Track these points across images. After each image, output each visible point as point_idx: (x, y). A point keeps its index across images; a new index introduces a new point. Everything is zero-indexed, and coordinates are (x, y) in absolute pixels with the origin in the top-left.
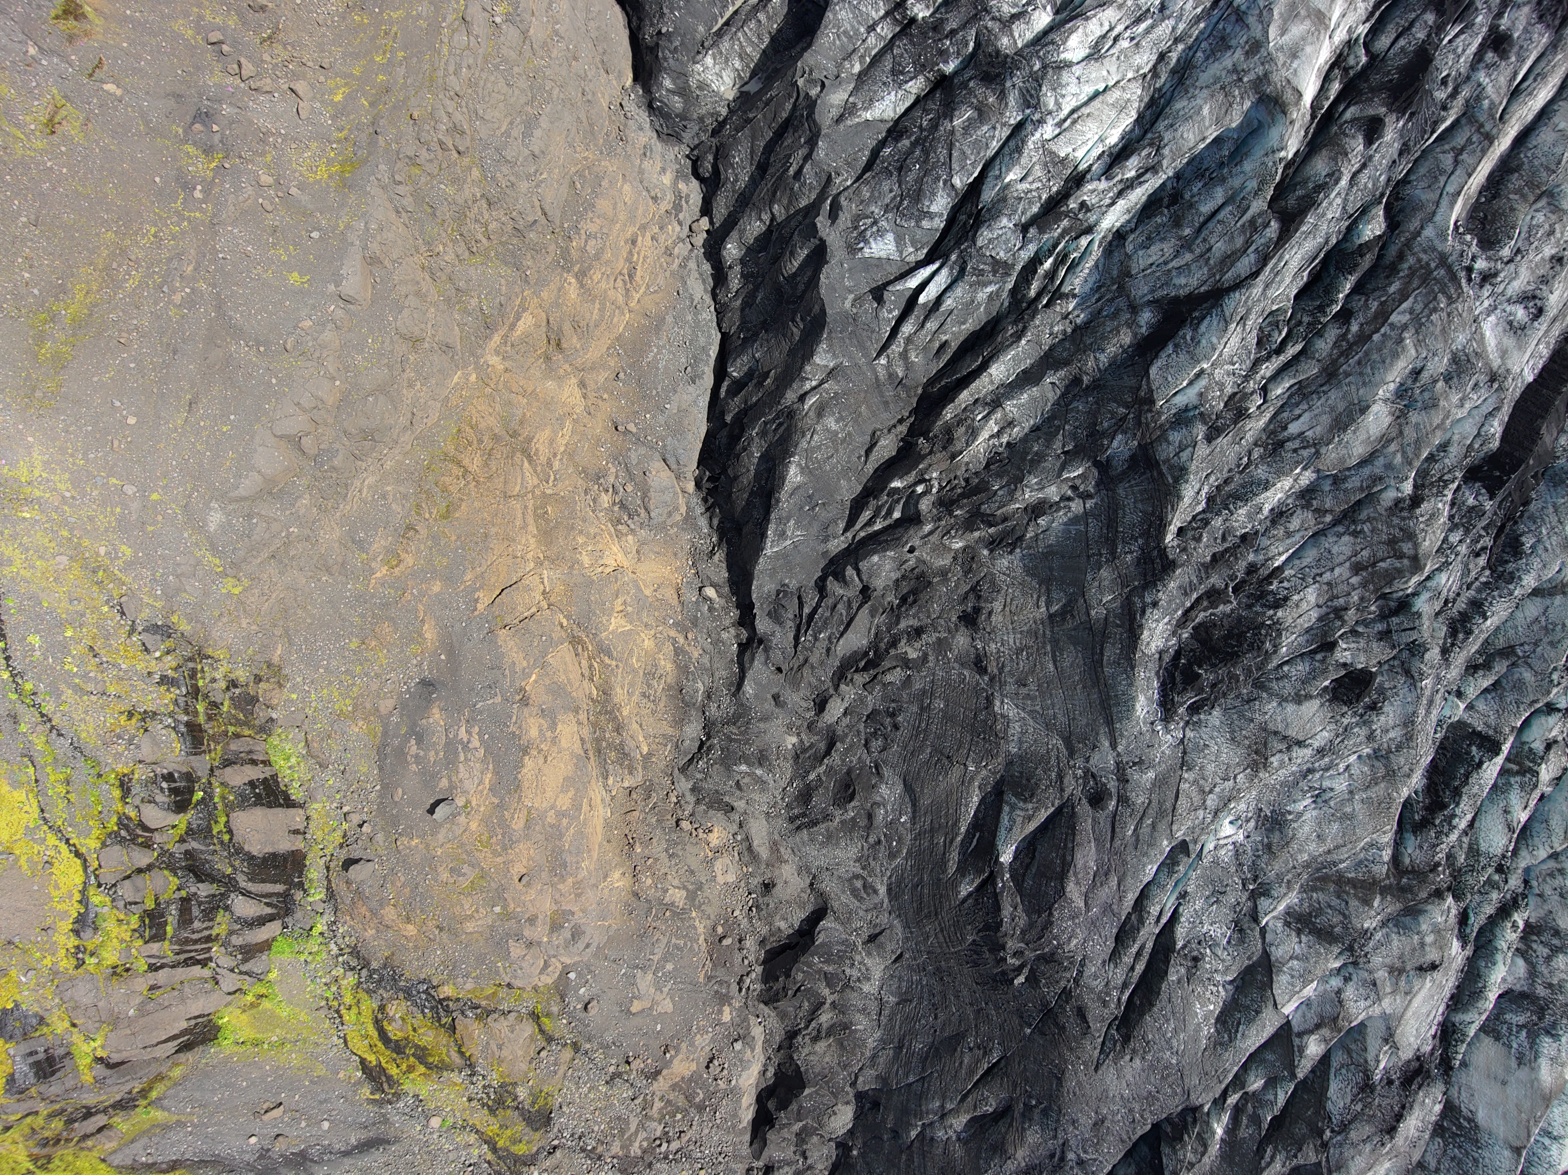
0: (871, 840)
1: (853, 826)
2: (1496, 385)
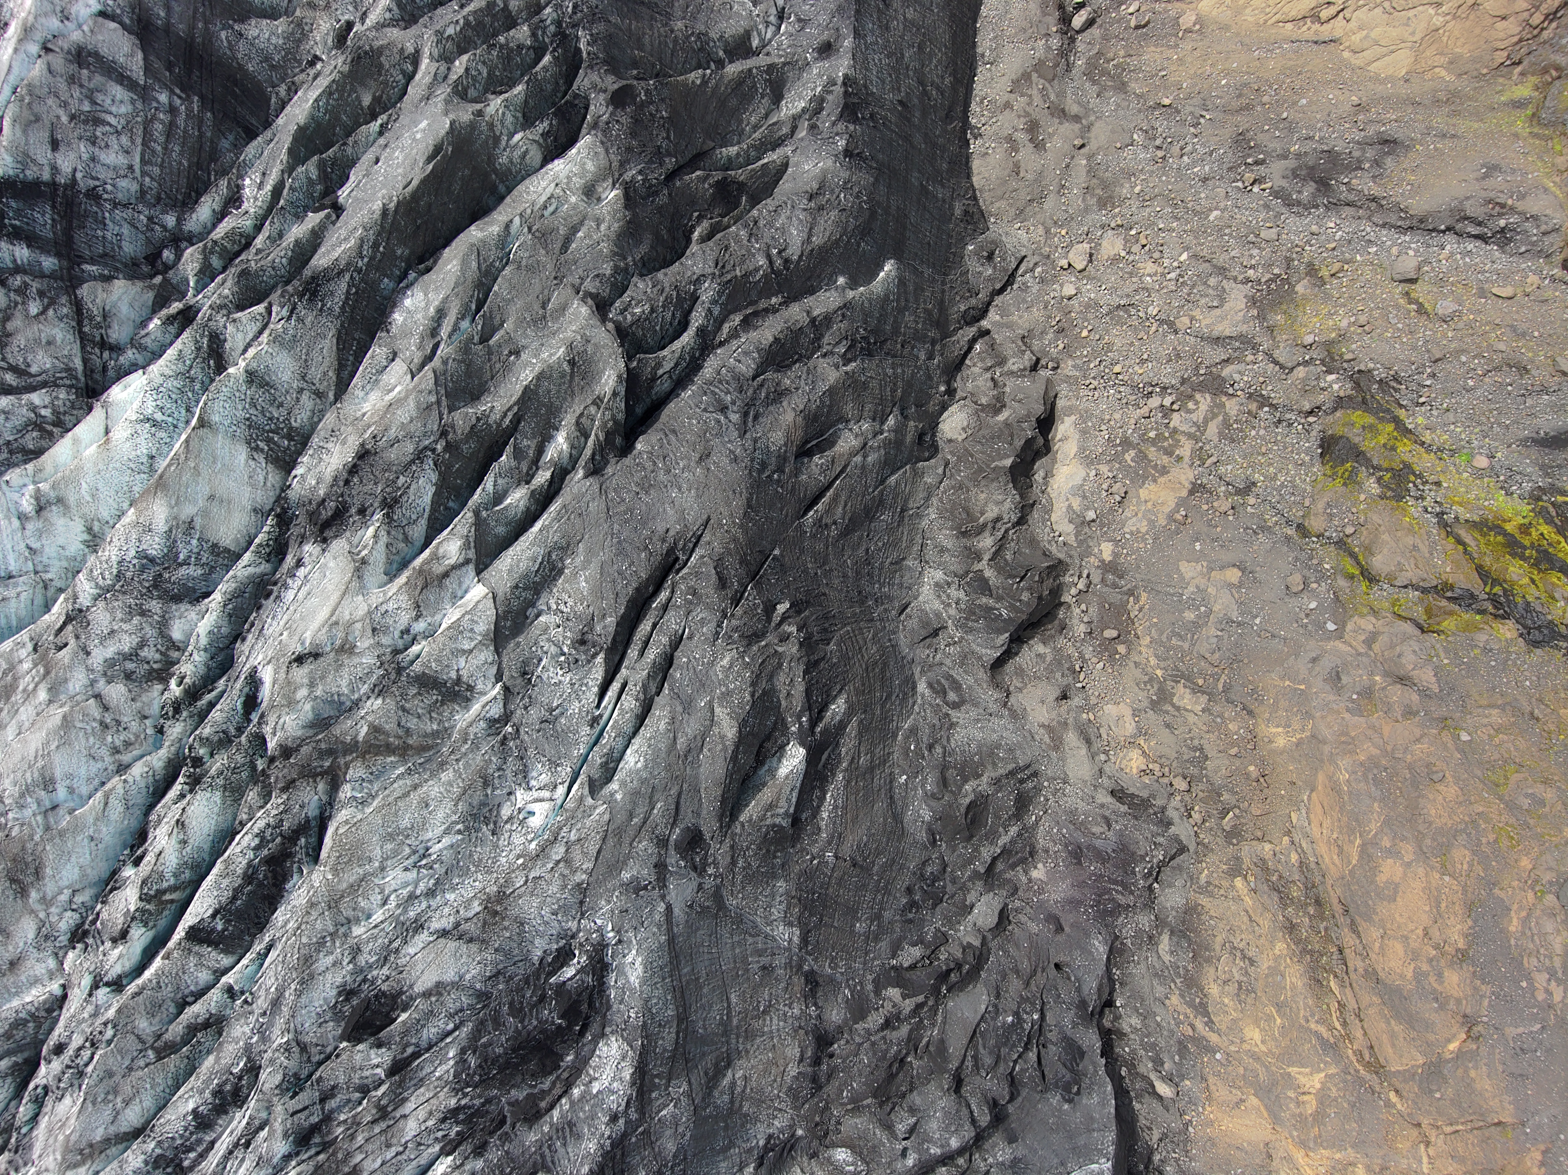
0: (938, 751)
1: (963, 768)
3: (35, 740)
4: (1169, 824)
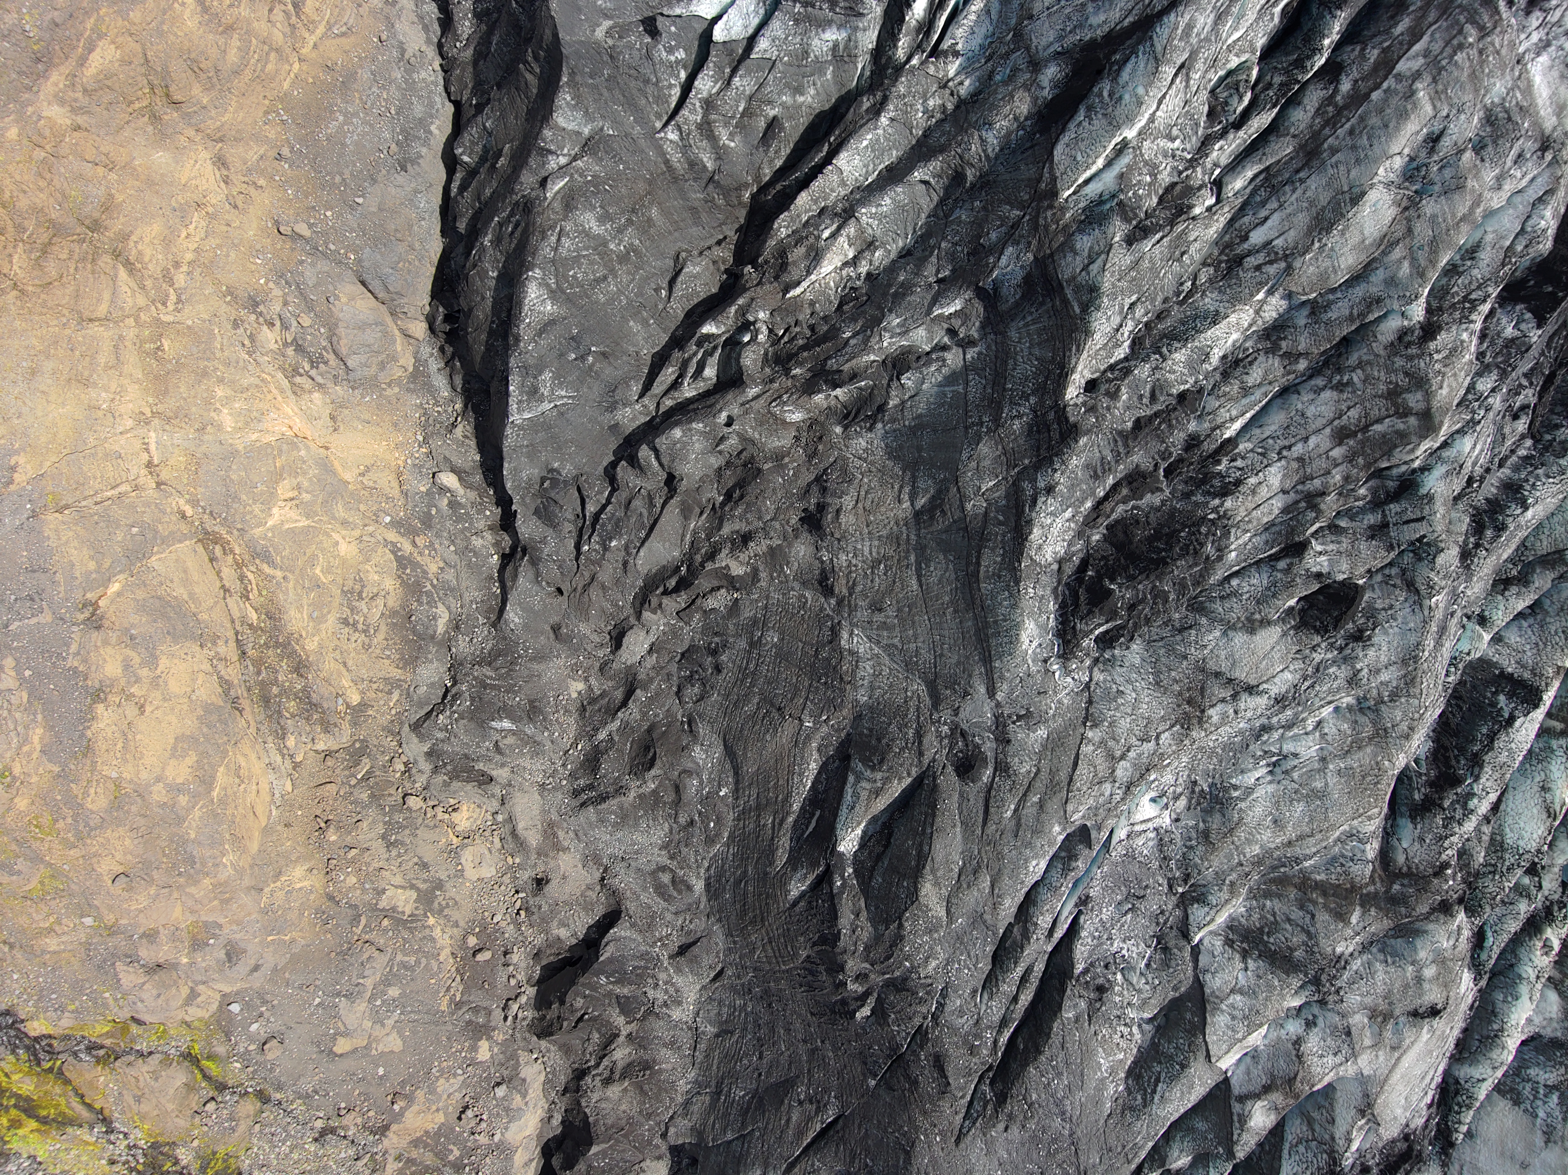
0: (682, 820)
1: (656, 802)
4: (429, 753)
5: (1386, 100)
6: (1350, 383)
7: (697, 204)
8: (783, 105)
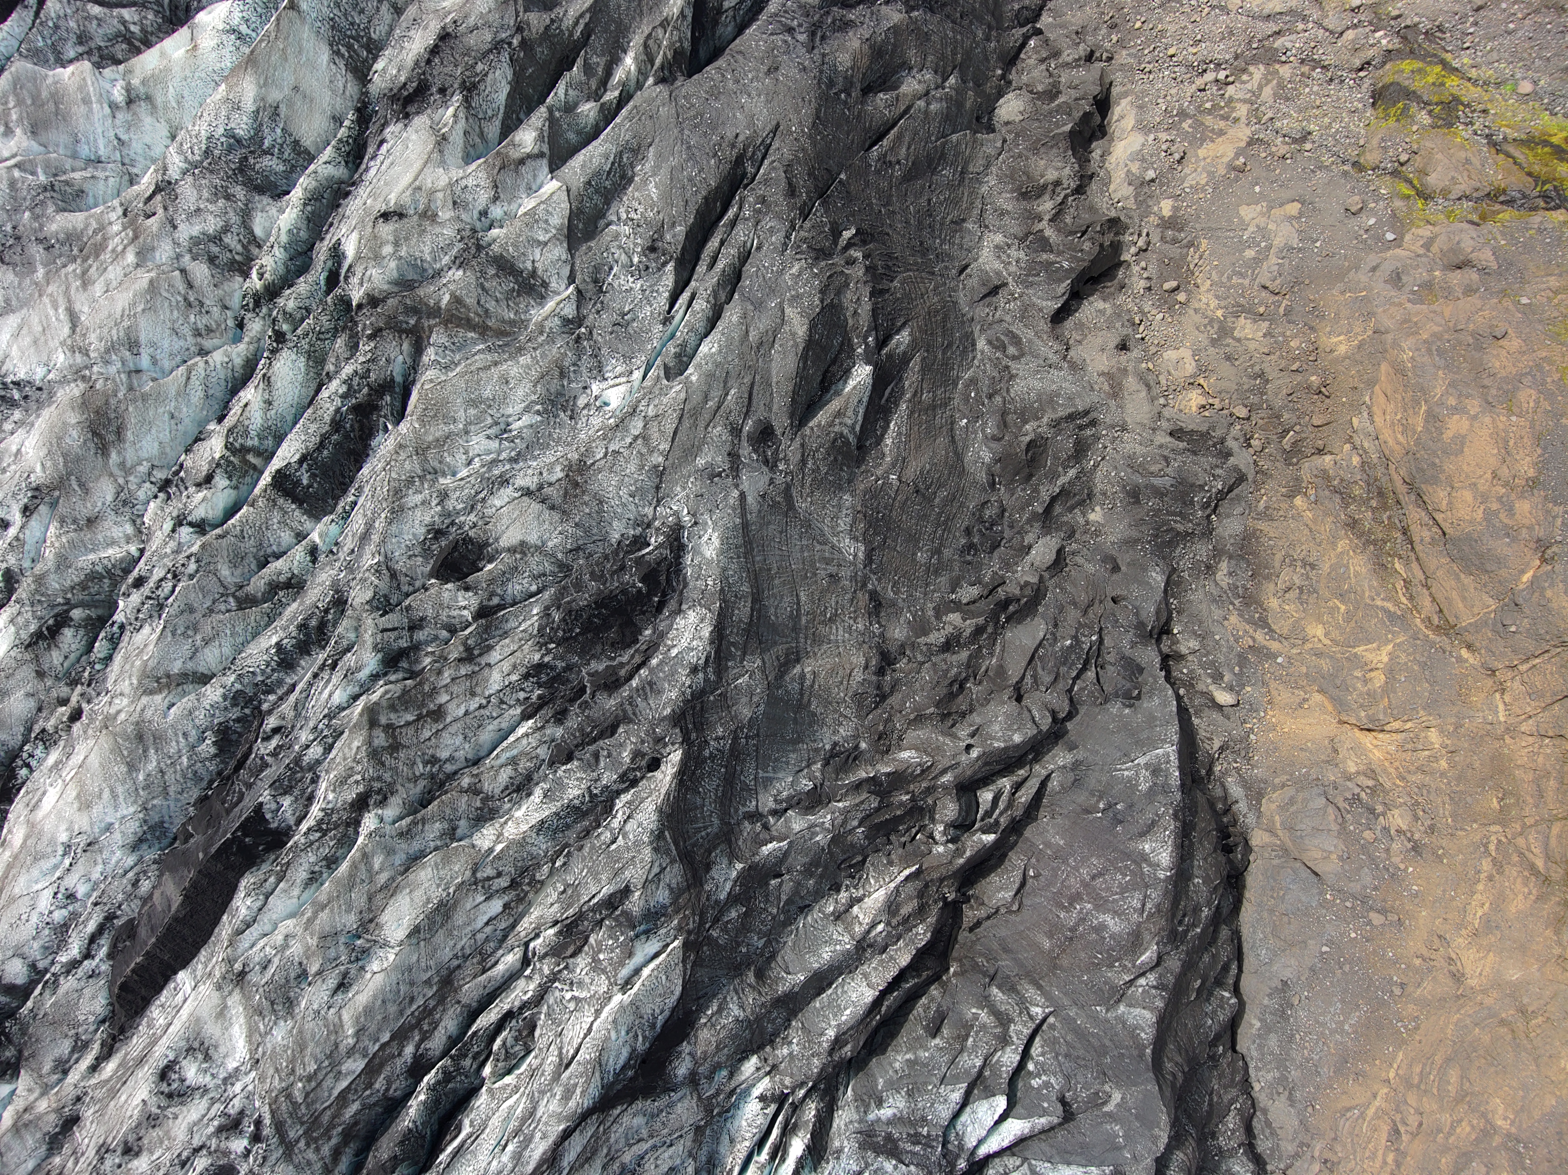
0: (998, 399)
1: (1022, 414)
2: (238, 966)
3: (122, 300)
4: (1229, 454)
5: (379, 1030)
6: (426, 763)
7: (1004, 956)
8: (927, 1050)
